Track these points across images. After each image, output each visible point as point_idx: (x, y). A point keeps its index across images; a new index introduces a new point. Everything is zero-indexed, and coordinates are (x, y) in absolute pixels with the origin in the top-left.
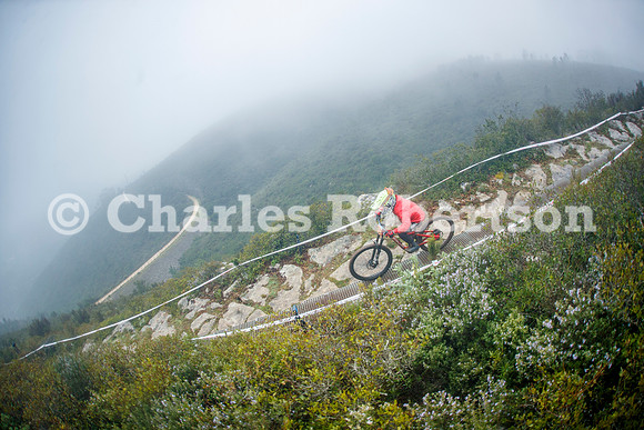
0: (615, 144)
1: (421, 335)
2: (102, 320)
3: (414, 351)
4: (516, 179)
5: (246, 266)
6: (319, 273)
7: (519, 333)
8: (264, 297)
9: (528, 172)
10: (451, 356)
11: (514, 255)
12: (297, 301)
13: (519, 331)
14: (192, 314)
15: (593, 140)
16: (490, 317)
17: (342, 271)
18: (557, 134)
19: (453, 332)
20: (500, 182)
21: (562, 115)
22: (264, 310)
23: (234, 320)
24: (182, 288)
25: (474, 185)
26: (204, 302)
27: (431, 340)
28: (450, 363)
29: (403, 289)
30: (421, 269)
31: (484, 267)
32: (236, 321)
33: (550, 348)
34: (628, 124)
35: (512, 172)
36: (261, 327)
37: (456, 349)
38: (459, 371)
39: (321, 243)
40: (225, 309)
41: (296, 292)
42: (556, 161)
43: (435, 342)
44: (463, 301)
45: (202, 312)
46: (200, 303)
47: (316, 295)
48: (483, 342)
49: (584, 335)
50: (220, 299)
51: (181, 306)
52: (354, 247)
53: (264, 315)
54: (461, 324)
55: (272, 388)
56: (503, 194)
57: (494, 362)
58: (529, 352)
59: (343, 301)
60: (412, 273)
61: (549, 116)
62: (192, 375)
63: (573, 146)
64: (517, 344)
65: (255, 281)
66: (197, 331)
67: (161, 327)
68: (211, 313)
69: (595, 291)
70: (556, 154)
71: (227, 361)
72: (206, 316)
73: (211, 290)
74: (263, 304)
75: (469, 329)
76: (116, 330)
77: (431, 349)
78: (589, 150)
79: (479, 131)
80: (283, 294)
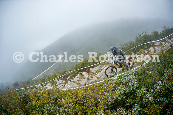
0: (172, 42)
1: (118, 92)
2: (33, 84)
3: (116, 96)
4: (146, 51)
5: (73, 72)
6: (93, 75)
7: (144, 93)
8: (77, 80)
9: (149, 49)
12: (86, 82)
14: (58, 84)
15: (167, 40)
16: (137, 88)
17: (99, 75)
18: (157, 39)
19: (126, 92)
20: (142, 52)
22: (77, 84)
24: (56, 77)
25: (135, 53)
26: (61, 81)
28: (125, 100)
29: (115, 80)
30: (120, 75)
31: (136, 75)
32: (69, 86)
33: (152, 97)
35: (145, 49)
36: (76, 88)
37: (127, 97)
38: (128, 102)
39: (94, 67)
40: (67, 83)
41: (86, 80)
42: (157, 46)
43: (122, 95)
44: (130, 84)
46: (60, 81)
47: (91, 81)
49: (161, 94)
50: (66, 80)
51: (55, 81)
52: (102, 68)
54: (129, 90)
57: (137, 101)
58: (146, 98)
59: (98, 82)
60: (117, 76)
61: (155, 34)
62: (56, 99)
63: (161, 42)
64: (144, 96)
65: (76, 76)
66: (59, 88)
67: (49, 87)
68: (63, 84)
69: (165, 82)
70: (157, 44)
71: (66, 96)
72: (61, 84)
73: (64, 78)
74: (77, 82)
75: (131, 91)
76: (37, 87)
77: (121, 96)
78: (165, 43)
79: (137, 38)
80: (83, 80)
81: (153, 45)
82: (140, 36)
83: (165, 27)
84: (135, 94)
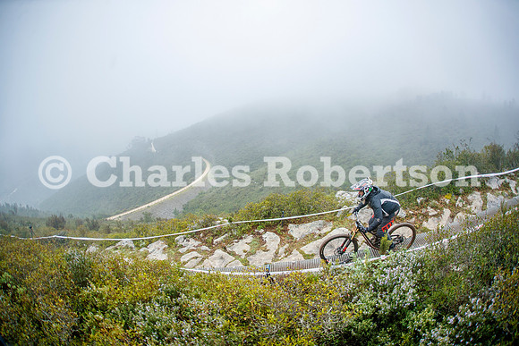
1: (357, 309)
3: (348, 319)
4: (460, 201)
5: (237, 225)
6: (293, 244)
7: (428, 324)
8: (245, 252)
9: (470, 197)
10: (374, 330)
11: (442, 263)
12: (270, 261)
13: (428, 322)
14: (185, 249)
16: (411, 307)
17: (311, 248)
18: (498, 169)
19: (380, 312)
20: (447, 202)
21: (503, 152)
22: (242, 262)
23: (216, 262)
24: (182, 228)
25: (427, 201)
26: (197, 243)
27: (363, 315)
28: (371, 335)
29: (354, 272)
30: (371, 260)
31: (418, 268)
32: (217, 264)
33: (446, 338)
35: (458, 195)
36: (237, 273)
37: (379, 326)
38: (376, 342)
39: (300, 222)
40: (212, 253)
41: (271, 254)
42: (493, 192)
43: (365, 317)
44: (395, 291)
45: (193, 250)
46: (193, 243)
47: (286, 261)
48: (400, 326)
49: (474, 336)
50: (210, 245)
51: (178, 241)
52: (324, 231)
53: (241, 265)
54: (389, 307)
55: (235, 320)
56: (447, 212)
57: (404, 342)
58: (431, 340)
59: (306, 271)
60: (364, 261)
61: (493, 152)
62: (175, 295)
63: (508, 180)
64: (424, 332)
65: (241, 238)
66: (185, 263)
67: (157, 253)
68: (200, 253)
69: (491, 302)
70: (494, 185)
71: (205, 292)
72: (195, 254)
73: (205, 235)
74: (243, 257)
75: (393, 312)
76: (119, 244)
77: (361, 321)
78: (518, 185)
79: (440, 156)
80: (260, 254)
81: (483, 187)
82: (449, 152)
84: (403, 322)
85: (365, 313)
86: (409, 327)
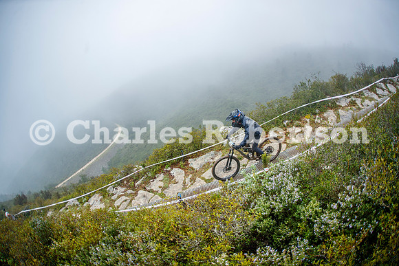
0: (379, 97)
1: (256, 212)
2: (59, 198)
3: (251, 222)
4: (318, 118)
5: (149, 168)
6: (195, 174)
7: (316, 212)
8: (160, 187)
9: (325, 115)
10: (274, 225)
11: (314, 165)
12: (181, 191)
14: (115, 196)
15: (366, 95)
16: (299, 203)
17: (208, 174)
18: (344, 91)
19: (276, 211)
20: (308, 120)
21: (347, 79)
22: (160, 195)
23: (141, 201)
24: (110, 180)
25: (291, 122)
26: (123, 189)
27: (263, 216)
28: (274, 230)
29: (246, 185)
30: (258, 173)
31: (296, 172)
32: (143, 201)
33: (335, 221)
34: (388, 85)
35: (315, 114)
36: (158, 205)
37: (277, 221)
38: (279, 234)
39: (196, 156)
40: (136, 194)
41: (180, 185)
42: (343, 108)
43: (265, 217)
44: (283, 192)
45: (122, 195)
46: (120, 190)
47: (192, 188)
48: (294, 218)
49: (356, 214)
50: (133, 188)
51: (109, 191)
52: (217, 159)
53: (160, 198)
54: (281, 206)
55: (165, 243)
57: (300, 230)
58: (322, 223)
59: (209, 192)
60: (252, 175)
61: (339, 80)
62: (115, 233)
63: (354, 99)
64: (315, 219)
65: (155, 178)
66: (118, 207)
67: (96, 203)
68: (127, 196)
69: (363, 187)
70: (343, 104)
71: (137, 225)
72: (124, 198)
73: (128, 182)
74: (160, 192)
75: (286, 209)
76: (68, 204)
77: (262, 221)
78: (363, 101)
79: (296, 88)
80: (172, 186)
81: (334, 106)
82: (303, 85)
83: (362, 64)
84: (295, 215)
85: (263, 214)
86: (302, 217)
